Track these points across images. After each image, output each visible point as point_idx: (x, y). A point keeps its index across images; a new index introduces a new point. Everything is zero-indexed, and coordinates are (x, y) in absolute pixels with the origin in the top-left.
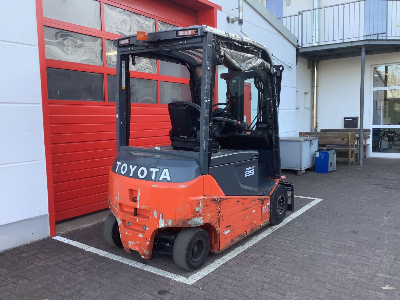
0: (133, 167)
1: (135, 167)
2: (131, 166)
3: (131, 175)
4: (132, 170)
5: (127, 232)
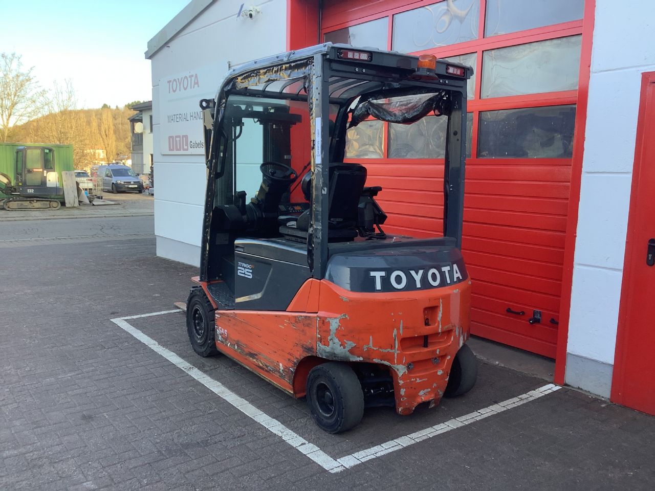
0: (417, 273)
1: (421, 272)
2: (413, 273)
3: (419, 285)
4: (418, 277)
5: (418, 379)
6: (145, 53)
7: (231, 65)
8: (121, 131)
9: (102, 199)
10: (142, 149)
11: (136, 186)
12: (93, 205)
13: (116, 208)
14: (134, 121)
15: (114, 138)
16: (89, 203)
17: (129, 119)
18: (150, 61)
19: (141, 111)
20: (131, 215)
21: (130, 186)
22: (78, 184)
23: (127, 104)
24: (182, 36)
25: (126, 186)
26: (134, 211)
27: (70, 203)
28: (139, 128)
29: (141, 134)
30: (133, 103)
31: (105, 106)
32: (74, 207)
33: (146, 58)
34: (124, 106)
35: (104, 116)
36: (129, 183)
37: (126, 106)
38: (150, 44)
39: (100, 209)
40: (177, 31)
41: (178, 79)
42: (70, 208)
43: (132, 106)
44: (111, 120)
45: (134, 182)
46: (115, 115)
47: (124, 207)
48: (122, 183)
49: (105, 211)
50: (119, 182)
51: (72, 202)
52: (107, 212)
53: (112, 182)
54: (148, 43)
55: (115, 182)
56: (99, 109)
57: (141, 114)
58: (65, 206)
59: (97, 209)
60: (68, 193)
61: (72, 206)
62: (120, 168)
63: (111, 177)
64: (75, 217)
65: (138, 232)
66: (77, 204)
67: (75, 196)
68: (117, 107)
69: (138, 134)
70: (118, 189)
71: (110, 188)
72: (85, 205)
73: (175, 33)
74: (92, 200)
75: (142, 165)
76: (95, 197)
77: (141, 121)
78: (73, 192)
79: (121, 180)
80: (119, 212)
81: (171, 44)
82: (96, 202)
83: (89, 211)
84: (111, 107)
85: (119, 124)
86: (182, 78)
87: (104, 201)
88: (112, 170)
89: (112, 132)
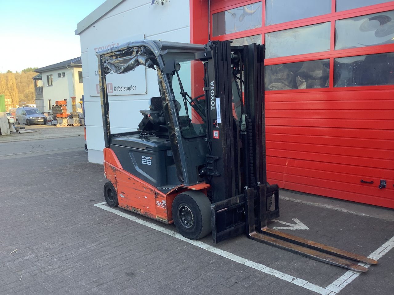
6: (75, 31)
7: (145, 36)
8: (20, 87)
9: (24, 129)
10: (43, 97)
11: (43, 120)
12: (20, 133)
13: (35, 134)
14: (36, 79)
15: (17, 91)
16: (16, 132)
17: (32, 78)
18: (79, 36)
19: (41, 73)
20: (47, 138)
21: (39, 120)
22: (9, 120)
23: (23, 70)
24: (104, 19)
25: (36, 120)
26: (48, 135)
27: (4, 133)
28: (40, 83)
29: (42, 88)
30: (27, 69)
31: (9, 72)
32: (7, 135)
33: (76, 35)
34: (21, 71)
35: (10, 78)
36: (38, 118)
37: (22, 71)
38: (79, 25)
39: (26, 135)
40: (101, 16)
41: (103, 47)
42: (5, 135)
43: (35, 70)
44: (14, 80)
45: (41, 118)
46: (16, 77)
47: (40, 133)
48: (33, 118)
49: (29, 136)
50: (31, 118)
51: (6, 132)
52: (31, 137)
53: (27, 118)
54: (77, 24)
55: (28, 118)
56: (5, 73)
57: (41, 75)
58: (1, 134)
59: (23, 136)
60: (3, 126)
61: (6, 134)
62: (31, 109)
63: (25, 115)
64: (11, 141)
65: (58, 148)
66: (9, 133)
67: (7, 128)
68: (17, 72)
69: (39, 88)
70: (30, 123)
71: (26, 122)
72: (14, 133)
73: (99, 17)
74: (18, 130)
75: (43, 107)
76: (20, 128)
77: (41, 79)
78: (6, 125)
79: (32, 117)
80: (38, 136)
81: (96, 25)
82: (22, 131)
83: (19, 137)
84: (13, 72)
85: (19, 82)
86: (106, 46)
87: (26, 131)
88: (26, 111)
89: (15, 87)
